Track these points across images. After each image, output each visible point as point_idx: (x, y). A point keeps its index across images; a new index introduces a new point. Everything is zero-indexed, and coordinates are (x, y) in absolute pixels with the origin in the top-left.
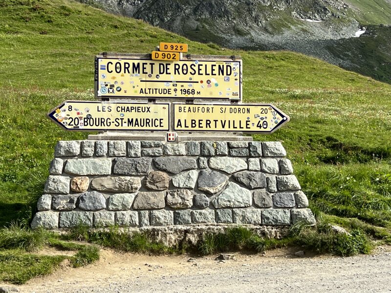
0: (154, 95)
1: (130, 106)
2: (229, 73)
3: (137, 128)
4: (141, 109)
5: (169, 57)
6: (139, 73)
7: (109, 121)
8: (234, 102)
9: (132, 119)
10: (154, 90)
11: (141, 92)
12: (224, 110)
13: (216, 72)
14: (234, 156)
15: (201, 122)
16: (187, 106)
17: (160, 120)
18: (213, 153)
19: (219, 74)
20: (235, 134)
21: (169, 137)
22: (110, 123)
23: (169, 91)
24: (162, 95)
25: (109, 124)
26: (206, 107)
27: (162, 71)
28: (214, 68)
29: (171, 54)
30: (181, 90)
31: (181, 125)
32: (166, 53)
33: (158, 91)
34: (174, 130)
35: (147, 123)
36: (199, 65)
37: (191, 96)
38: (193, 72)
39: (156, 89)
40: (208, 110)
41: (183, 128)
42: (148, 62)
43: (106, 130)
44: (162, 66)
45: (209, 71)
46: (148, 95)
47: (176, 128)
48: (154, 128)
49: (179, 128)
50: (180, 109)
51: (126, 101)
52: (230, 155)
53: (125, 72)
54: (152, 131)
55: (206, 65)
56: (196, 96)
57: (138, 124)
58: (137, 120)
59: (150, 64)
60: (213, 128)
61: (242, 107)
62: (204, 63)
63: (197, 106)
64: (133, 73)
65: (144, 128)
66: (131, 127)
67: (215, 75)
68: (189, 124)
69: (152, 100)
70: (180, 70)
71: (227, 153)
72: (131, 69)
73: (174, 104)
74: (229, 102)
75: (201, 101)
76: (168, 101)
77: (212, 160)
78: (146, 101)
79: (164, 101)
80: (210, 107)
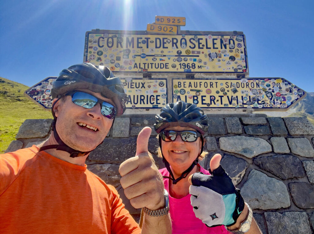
0: (150, 70)
4: (134, 85)
5: (166, 30)
6: (133, 47)
8: (241, 76)
10: (150, 65)
11: (135, 67)
12: (229, 85)
13: (218, 45)
14: (251, 136)
15: (204, 98)
16: (188, 81)
17: (157, 96)
18: (223, 131)
19: (222, 48)
20: (244, 111)
23: (166, 66)
24: (159, 70)
26: (208, 81)
27: (158, 46)
28: (215, 41)
29: (168, 27)
30: (180, 64)
32: (163, 27)
33: (154, 65)
35: (141, 100)
36: (199, 39)
37: (191, 70)
38: (193, 46)
39: (152, 64)
40: (211, 85)
44: (158, 41)
45: (210, 45)
46: (143, 70)
48: (149, 105)
50: (179, 84)
52: (245, 133)
53: (117, 47)
54: (148, 109)
55: (206, 39)
56: (197, 70)
57: (131, 101)
58: (130, 97)
59: (145, 38)
60: (218, 104)
61: (250, 81)
62: (204, 37)
63: (198, 81)
64: (127, 47)
65: (138, 105)
67: (217, 48)
69: (147, 75)
70: (179, 44)
71: (240, 131)
73: (173, 79)
74: (235, 76)
75: (203, 75)
76: (166, 77)
77: (222, 140)
78: (142, 77)
79: (161, 76)
80: (214, 81)
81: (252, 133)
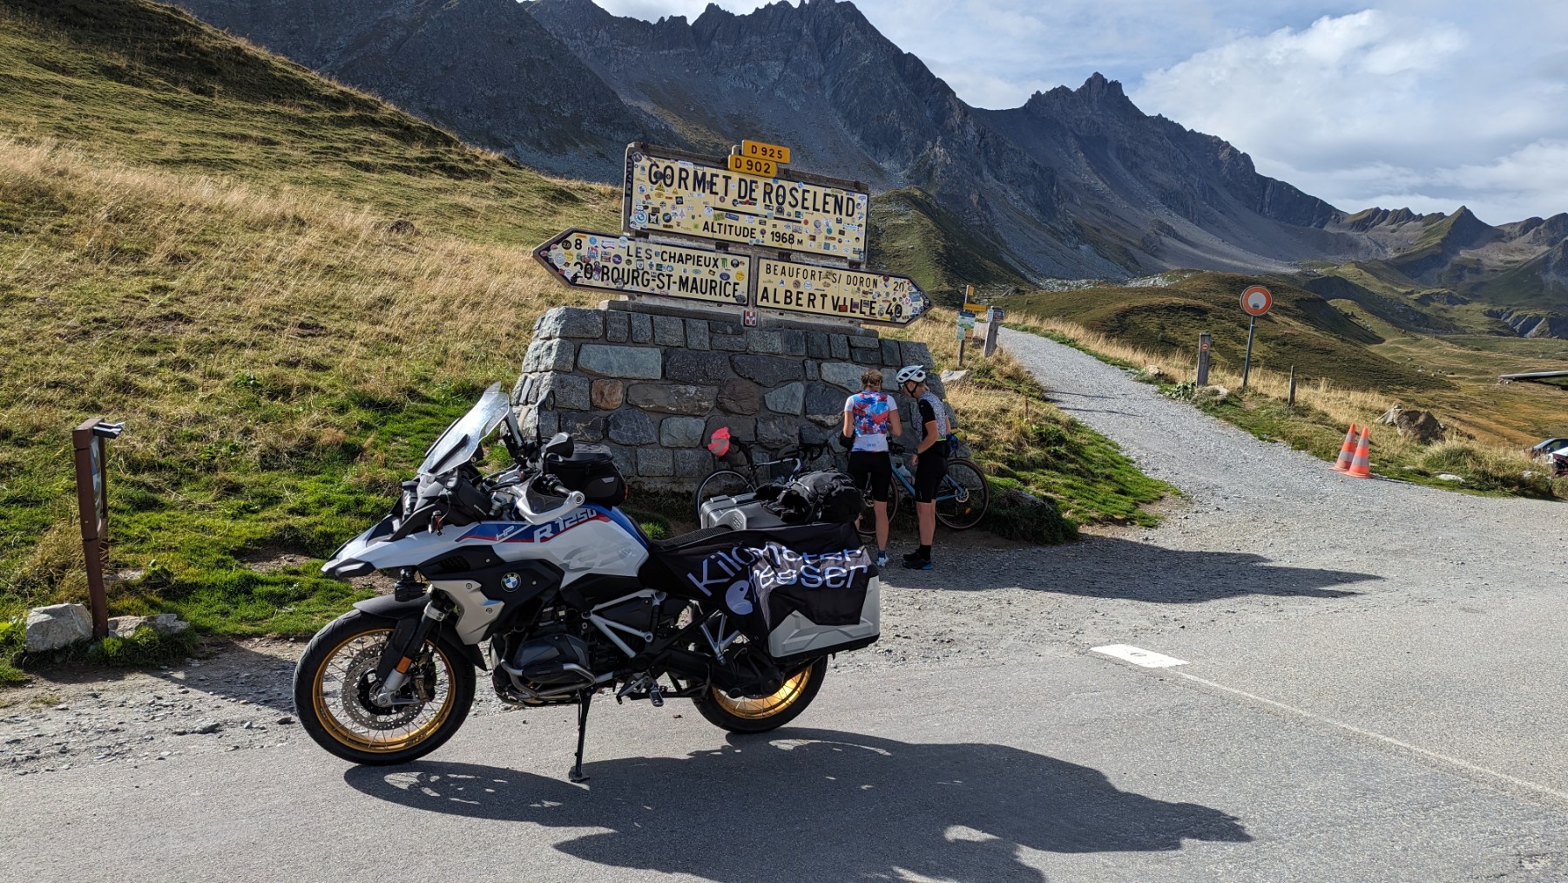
0: (727, 237)
1: (685, 252)
2: (850, 213)
3: (694, 295)
4: (703, 259)
5: (758, 168)
6: (704, 191)
7: (646, 276)
8: (854, 266)
9: (687, 278)
10: (728, 228)
11: (704, 229)
12: (837, 278)
13: (831, 207)
14: (858, 363)
15: (800, 296)
16: (781, 264)
17: (735, 284)
18: (826, 354)
19: (835, 213)
20: (851, 322)
21: (748, 318)
22: (648, 280)
23: (751, 232)
24: (741, 239)
25: (646, 283)
26: (810, 269)
27: (742, 194)
28: (828, 199)
29: (763, 162)
30: (772, 233)
31: (767, 298)
32: (754, 161)
33: (733, 229)
34: (757, 306)
35: (711, 287)
36: (804, 191)
37: (787, 246)
38: (794, 203)
39: (731, 226)
40: (813, 276)
41: (771, 304)
42: (721, 173)
43: (640, 294)
44: (743, 183)
45: (819, 205)
46: (717, 236)
47: (759, 303)
48: (723, 299)
49: (764, 303)
50: (768, 268)
51: (678, 241)
52: (852, 360)
53: (680, 187)
54: (720, 304)
55: (815, 193)
56: (795, 246)
57: (696, 289)
58: (695, 279)
59: (724, 177)
60: (818, 309)
61: (865, 276)
62: (812, 188)
63: (796, 266)
64: (694, 190)
65: (707, 297)
66: (683, 293)
67: (828, 212)
68: (781, 297)
69: (723, 246)
70: (773, 196)
71: (847, 356)
72: (690, 181)
73: (759, 258)
74: (846, 265)
75: (802, 255)
76: (749, 252)
77: (825, 366)
78: (713, 247)
79: (741, 251)
80: (817, 269)
81: (860, 360)
